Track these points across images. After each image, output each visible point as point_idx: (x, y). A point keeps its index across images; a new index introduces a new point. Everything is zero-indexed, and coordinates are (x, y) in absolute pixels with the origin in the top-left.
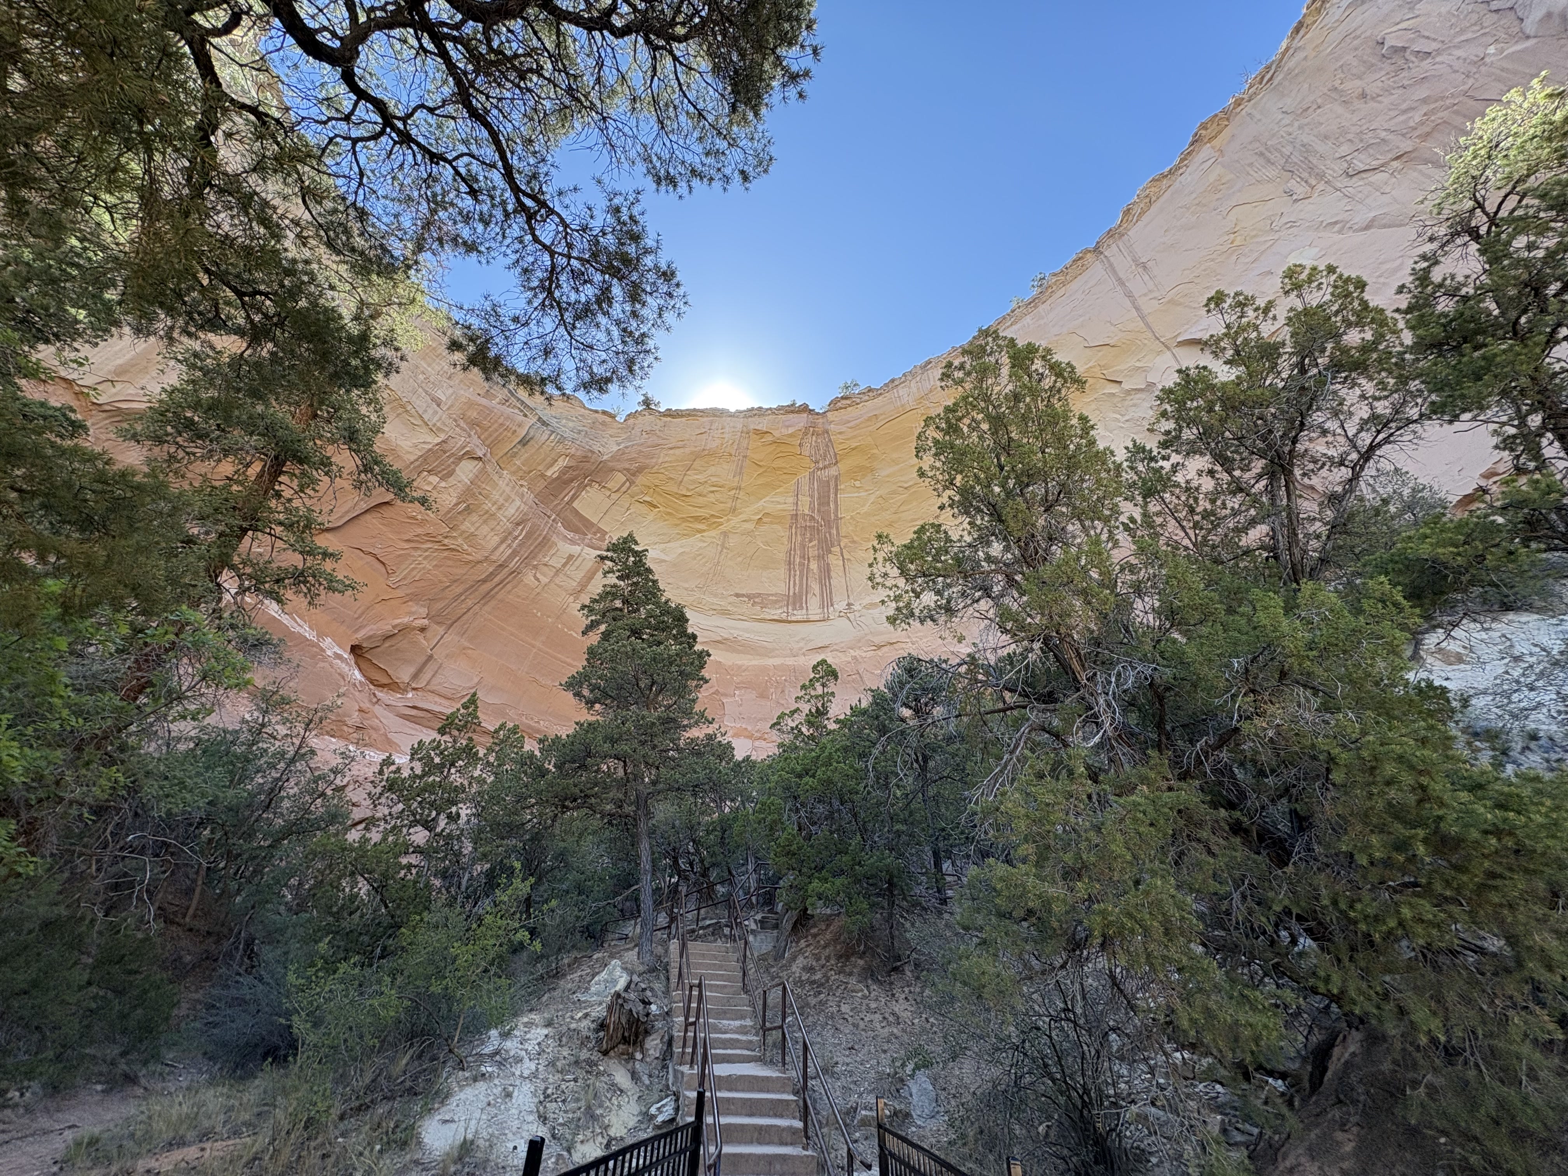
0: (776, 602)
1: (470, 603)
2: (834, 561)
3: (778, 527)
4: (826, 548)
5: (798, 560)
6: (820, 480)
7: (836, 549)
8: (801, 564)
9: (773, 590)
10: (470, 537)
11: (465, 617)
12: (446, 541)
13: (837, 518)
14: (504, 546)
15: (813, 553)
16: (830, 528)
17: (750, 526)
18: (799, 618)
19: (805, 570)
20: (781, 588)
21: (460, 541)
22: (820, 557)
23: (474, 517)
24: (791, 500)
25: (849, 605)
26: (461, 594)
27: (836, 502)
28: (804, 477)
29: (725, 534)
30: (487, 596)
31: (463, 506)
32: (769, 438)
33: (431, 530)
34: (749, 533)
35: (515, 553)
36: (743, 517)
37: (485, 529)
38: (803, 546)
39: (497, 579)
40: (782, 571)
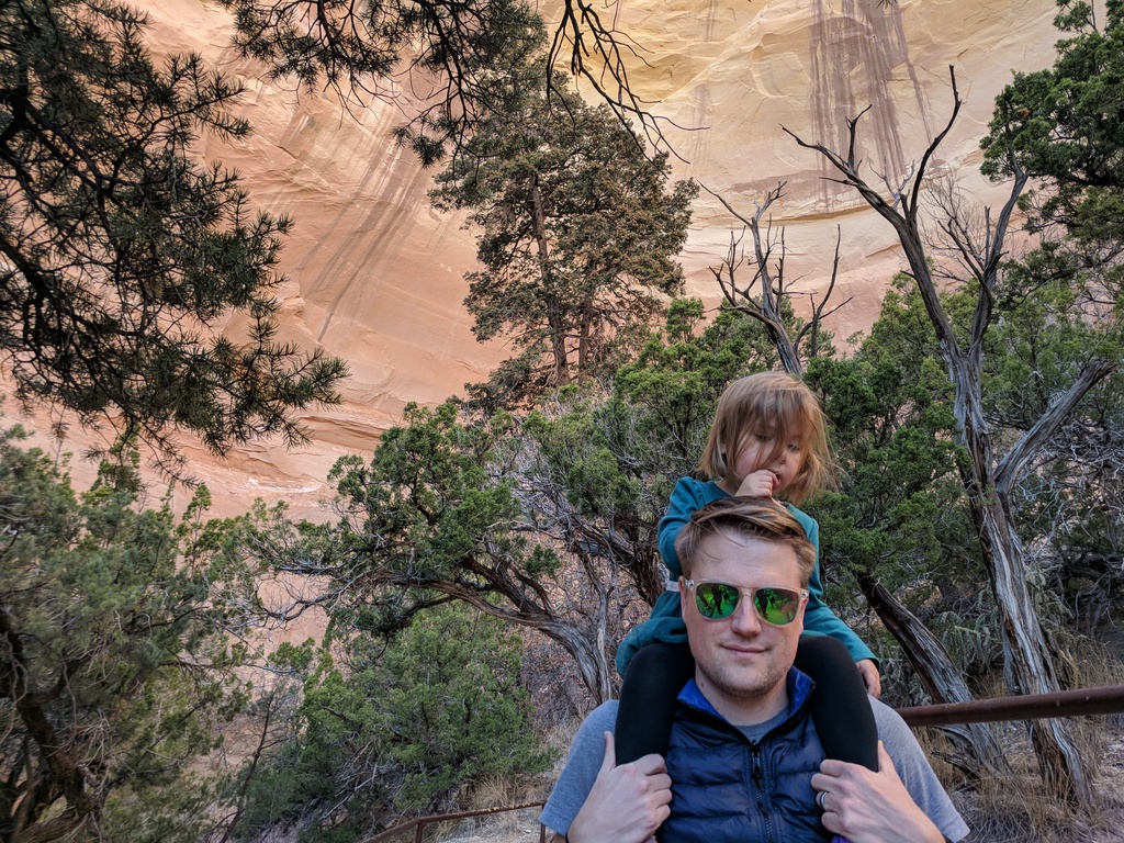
1: (351, 265)
2: (899, 92)
4: (881, 73)
7: (900, 70)
10: (327, 168)
11: (351, 289)
12: (297, 179)
14: (377, 173)
21: (315, 176)
23: (325, 136)
26: (337, 255)
30: (372, 253)
31: (304, 121)
33: (272, 165)
35: (395, 182)
37: (345, 152)
39: (380, 225)
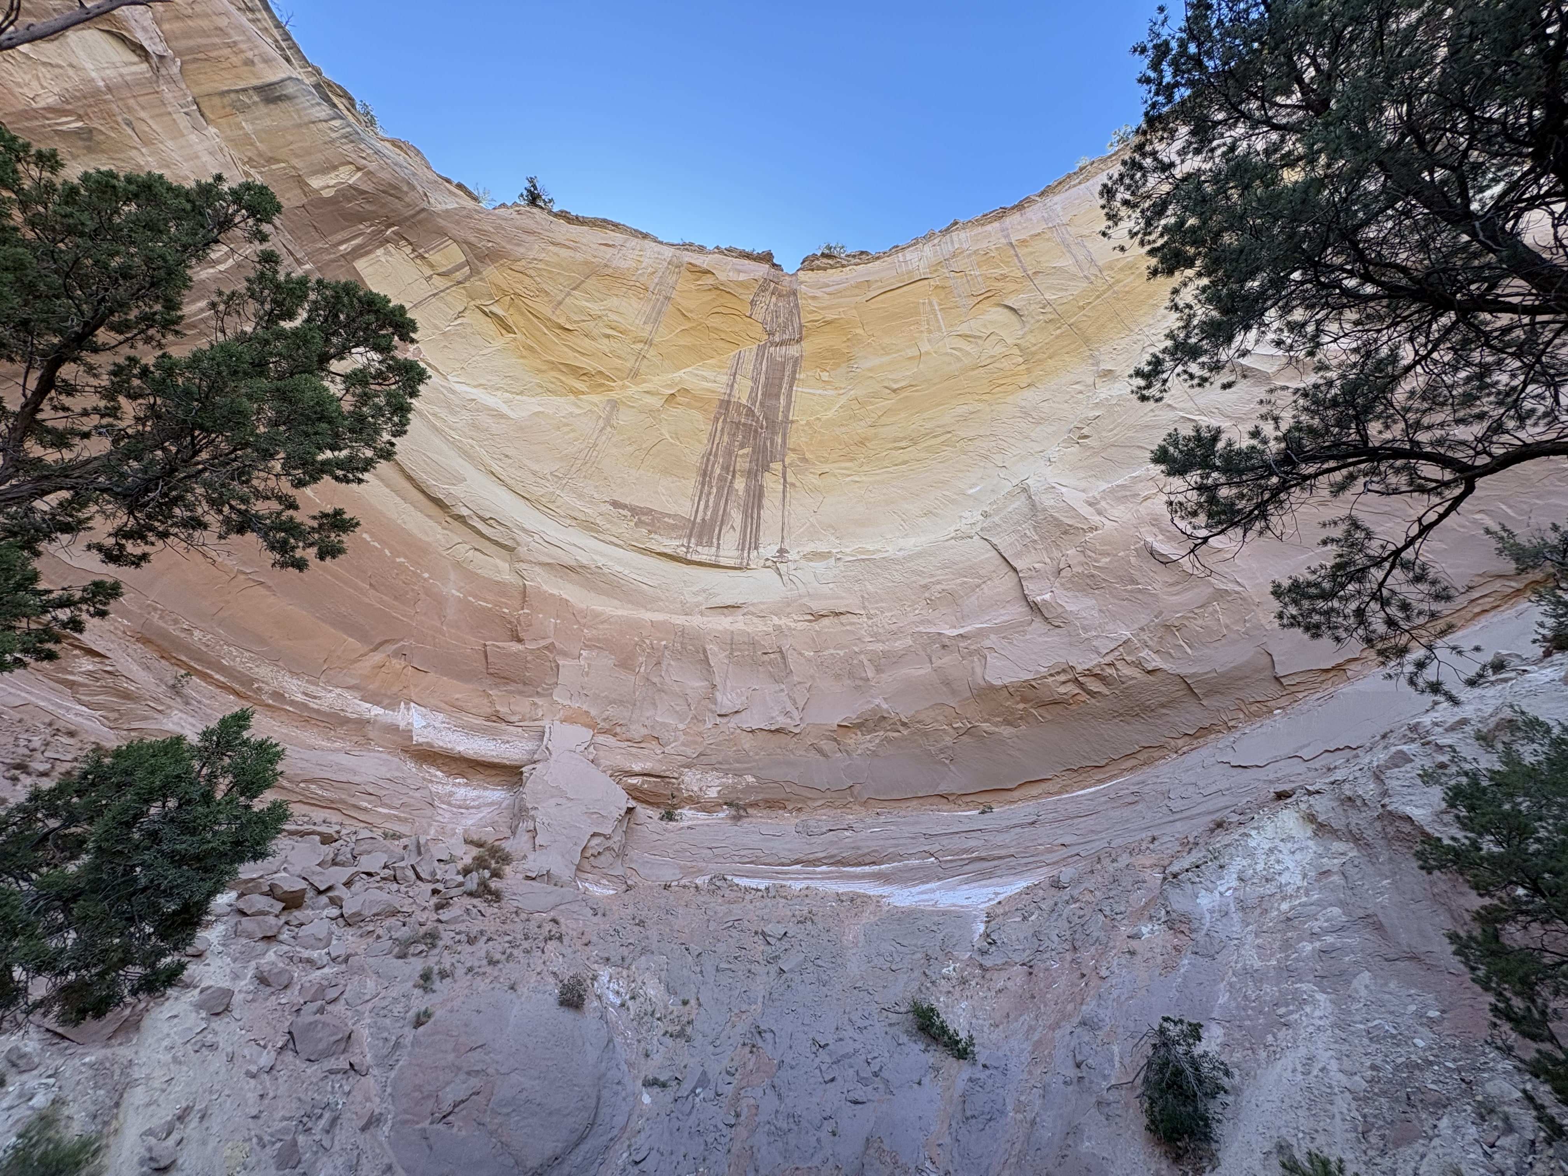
0: (674, 527)
3: (697, 415)
5: (718, 471)
6: (771, 359)
8: (721, 479)
9: (673, 509)
13: (787, 421)
15: (742, 464)
16: (774, 433)
17: (655, 402)
18: (703, 558)
19: (726, 489)
20: (685, 508)
22: (752, 475)
24: (724, 379)
25: (782, 551)
27: (789, 396)
28: (750, 350)
29: (614, 405)
32: (709, 280)
34: (652, 412)
36: (646, 386)
38: (729, 453)
40: (692, 483)
